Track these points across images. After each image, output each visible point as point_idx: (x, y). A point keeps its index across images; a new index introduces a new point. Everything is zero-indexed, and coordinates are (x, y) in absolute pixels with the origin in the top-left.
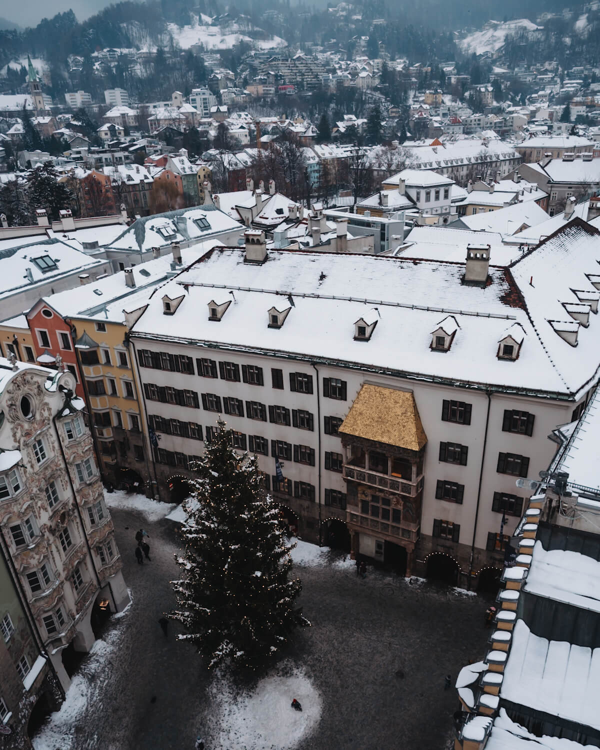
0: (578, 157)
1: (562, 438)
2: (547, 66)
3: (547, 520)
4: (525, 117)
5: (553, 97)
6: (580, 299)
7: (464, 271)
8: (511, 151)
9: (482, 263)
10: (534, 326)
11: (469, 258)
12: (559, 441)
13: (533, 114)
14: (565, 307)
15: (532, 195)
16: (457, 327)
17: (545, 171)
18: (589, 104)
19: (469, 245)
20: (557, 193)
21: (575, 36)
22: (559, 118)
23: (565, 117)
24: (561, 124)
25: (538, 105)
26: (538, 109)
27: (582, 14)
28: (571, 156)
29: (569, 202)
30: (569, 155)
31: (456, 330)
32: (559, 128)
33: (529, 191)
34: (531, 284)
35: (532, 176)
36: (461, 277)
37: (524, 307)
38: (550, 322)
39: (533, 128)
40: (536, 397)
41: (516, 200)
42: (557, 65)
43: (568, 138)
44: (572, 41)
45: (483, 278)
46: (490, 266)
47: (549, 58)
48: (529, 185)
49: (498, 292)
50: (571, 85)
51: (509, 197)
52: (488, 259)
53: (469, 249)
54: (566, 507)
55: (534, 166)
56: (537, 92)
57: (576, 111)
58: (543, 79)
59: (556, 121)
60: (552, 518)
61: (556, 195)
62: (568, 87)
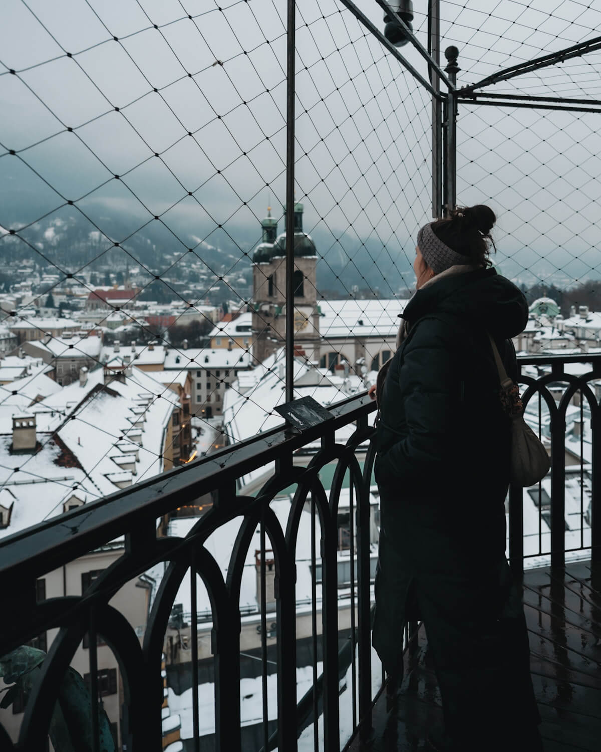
0: (75, 335)
1: (150, 581)
2: (25, 262)
3: (172, 661)
4: (12, 303)
5: (35, 287)
6: (123, 452)
7: (10, 441)
8: (7, 331)
9: (30, 431)
10: (93, 482)
11: (15, 428)
12: (147, 585)
13: (19, 301)
14: (113, 460)
15: (39, 368)
16: (12, 499)
17: (48, 348)
18: (68, 294)
19: (13, 415)
20: (62, 365)
21: (45, 242)
22: (44, 304)
23: (50, 303)
24: (46, 309)
25: (22, 293)
26: (23, 297)
27: (49, 227)
28: (69, 335)
29: (81, 372)
30: (66, 333)
31: (13, 503)
32: (46, 312)
33: (36, 365)
34: (79, 444)
35: (36, 352)
36: (8, 447)
37: (79, 466)
38: (105, 476)
39: (22, 313)
40: (112, 550)
41: (25, 374)
42: (35, 263)
43: (57, 320)
44: (45, 246)
45: (33, 445)
46: (38, 433)
47: (27, 257)
48: (35, 360)
49: (51, 456)
50: (50, 279)
51: (19, 372)
52: (34, 427)
53: (14, 420)
54: (186, 640)
55: (37, 344)
56: (19, 283)
57: (58, 300)
58: (23, 273)
59: (42, 306)
60: (175, 657)
61: (62, 368)
62: (47, 280)
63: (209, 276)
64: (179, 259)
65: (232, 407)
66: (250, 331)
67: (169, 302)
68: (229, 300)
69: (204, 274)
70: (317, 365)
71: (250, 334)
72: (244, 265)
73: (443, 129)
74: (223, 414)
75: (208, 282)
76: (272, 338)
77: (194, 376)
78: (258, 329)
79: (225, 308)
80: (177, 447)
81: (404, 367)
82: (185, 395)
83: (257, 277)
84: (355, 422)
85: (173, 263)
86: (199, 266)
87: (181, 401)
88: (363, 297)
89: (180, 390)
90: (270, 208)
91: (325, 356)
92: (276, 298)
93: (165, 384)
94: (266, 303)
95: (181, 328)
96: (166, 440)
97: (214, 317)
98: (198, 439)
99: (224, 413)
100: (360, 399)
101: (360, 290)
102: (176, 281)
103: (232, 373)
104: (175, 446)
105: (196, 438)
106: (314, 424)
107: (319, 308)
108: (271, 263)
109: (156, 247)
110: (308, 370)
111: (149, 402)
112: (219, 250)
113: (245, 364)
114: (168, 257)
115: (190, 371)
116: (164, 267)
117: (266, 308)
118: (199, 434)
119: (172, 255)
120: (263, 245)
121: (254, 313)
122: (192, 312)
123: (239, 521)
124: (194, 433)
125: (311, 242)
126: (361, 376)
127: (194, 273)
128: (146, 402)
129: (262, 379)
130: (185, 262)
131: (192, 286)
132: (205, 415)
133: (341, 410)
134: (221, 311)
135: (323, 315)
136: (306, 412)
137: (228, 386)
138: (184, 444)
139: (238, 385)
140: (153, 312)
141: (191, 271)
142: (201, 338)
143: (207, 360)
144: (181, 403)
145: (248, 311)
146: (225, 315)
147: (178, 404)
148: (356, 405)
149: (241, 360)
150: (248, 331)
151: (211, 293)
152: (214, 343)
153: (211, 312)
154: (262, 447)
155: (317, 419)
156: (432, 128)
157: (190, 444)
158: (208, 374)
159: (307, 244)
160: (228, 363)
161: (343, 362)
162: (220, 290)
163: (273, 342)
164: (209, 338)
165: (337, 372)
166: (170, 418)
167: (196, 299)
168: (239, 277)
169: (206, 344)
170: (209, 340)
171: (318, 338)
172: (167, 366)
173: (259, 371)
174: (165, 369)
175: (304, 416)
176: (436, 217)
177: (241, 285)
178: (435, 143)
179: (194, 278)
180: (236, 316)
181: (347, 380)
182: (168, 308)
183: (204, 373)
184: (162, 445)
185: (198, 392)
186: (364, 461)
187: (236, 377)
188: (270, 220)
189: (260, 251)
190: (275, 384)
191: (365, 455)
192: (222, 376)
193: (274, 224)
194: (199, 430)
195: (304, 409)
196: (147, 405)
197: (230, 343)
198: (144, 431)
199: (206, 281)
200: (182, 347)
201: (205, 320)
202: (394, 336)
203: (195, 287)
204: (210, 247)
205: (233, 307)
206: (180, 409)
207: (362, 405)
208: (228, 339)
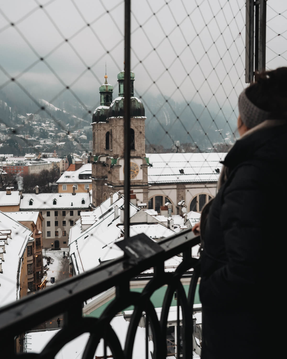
63: (56, 133)
64: (31, 118)
65: (76, 241)
66: (91, 179)
67: (23, 155)
68: (73, 153)
69: (52, 131)
70: (146, 206)
71: (90, 181)
72: (85, 124)
73: (255, 6)
74: (69, 247)
75: (56, 138)
76: (108, 185)
77: (45, 216)
78: (97, 177)
79: (70, 159)
80: (31, 274)
81: (225, 206)
82: (38, 231)
83: (96, 134)
84: (181, 254)
85: (26, 123)
86: (47, 125)
87: (34, 235)
88: (183, 151)
89: (33, 226)
90: (106, 76)
91: (152, 199)
92: (111, 152)
93: (20, 222)
94: (103, 155)
95: (33, 175)
96: (22, 268)
97: (61, 167)
98: (48, 267)
99: (69, 245)
100: (185, 235)
101: (181, 145)
102: (29, 138)
103: (75, 212)
104: (29, 273)
105: (46, 266)
106: (147, 256)
107: (147, 159)
108: (107, 122)
109: (11, 109)
110: (138, 211)
111: (8, 237)
112: (64, 111)
113: (86, 205)
114: (22, 117)
115: (41, 211)
116: (18, 126)
117: (103, 159)
118: (48, 263)
119: (26, 115)
120: (100, 107)
121: (94, 163)
122: (43, 163)
123: (85, 338)
124: (45, 262)
125: (141, 105)
126: (182, 216)
127: (44, 130)
128: (5, 237)
129: (100, 218)
130: (36, 121)
131: (42, 141)
132: (54, 247)
133: (169, 244)
134: (66, 162)
135: (151, 165)
136: (141, 246)
137: (72, 223)
138: (37, 271)
139: (81, 223)
140: (10, 163)
141: (41, 129)
142: (50, 184)
143: (55, 203)
144: (34, 238)
145: (89, 162)
146: (69, 165)
147: (31, 239)
148: (182, 240)
149: (83, 202)
150: (89, 179)
151: (57, 147)
152: (61, 188)
153: (58, 162)
154: (104, 276)
155: (150, 252)
156: (246, 6)
157: (42, 271)
158: (56, 214)
159: (138, 106)
160: (72, 205)
161: (167, 204)
162: (65, 145)
163: (109, 188)
164: (57, 184)
165: (162, 212)
166: (25, 250)
167: (45, 152)
168: (81, 134)
169: (54, 190)
170: (57, 186)
171: (146, 184)
172: (22, 207)
173: (98, 211)
174: (21, 210)
175: (139, 249)
176: (249, 82)
177: (84, 141)
178: (248, 19)
179: (44, 135)
180: (78, 166)
181: (170, 218)
182: (22, 159)
183: (52, 213)
184: (19, 271)
185: (47, 229)
186: (189, 284)
187: (79, 216)
188: (107, 86)
189: (98, 112)
190: (111, 222)
191: (189, 279)
192: (68, 215)
193: (109, 90)
194: (49, 259)
195: (139, 244)
196: (6, 239)
197: (74, 189)
198: (3, 261)
199: (53, 137)
200: (34, 192)
201: (54, 169)
202: (215, 182)
203: (45, 142)
204: (56, 109)
205: (76, 159)
206: (33, 243)
207: (187, 240)
208: (73, 185)
